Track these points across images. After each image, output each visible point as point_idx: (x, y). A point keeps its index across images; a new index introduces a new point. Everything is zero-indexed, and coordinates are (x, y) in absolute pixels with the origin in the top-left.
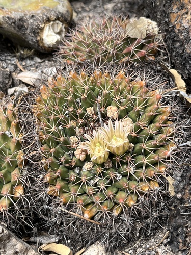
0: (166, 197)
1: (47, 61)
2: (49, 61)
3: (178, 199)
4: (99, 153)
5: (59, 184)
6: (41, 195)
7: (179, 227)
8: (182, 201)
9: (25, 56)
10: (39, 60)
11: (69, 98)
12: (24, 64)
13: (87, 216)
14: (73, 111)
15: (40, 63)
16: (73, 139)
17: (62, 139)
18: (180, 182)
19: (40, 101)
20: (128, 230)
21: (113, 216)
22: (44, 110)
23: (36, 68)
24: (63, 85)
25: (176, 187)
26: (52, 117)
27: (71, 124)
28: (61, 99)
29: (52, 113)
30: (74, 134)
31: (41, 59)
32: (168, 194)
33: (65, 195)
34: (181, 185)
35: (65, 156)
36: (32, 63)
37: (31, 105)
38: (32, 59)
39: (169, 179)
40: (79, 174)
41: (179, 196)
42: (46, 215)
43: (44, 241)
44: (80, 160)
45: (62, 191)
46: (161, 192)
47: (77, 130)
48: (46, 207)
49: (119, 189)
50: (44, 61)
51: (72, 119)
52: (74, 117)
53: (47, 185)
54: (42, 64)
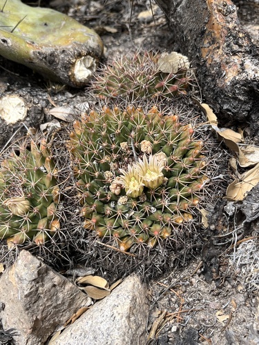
0: (200, 228)
1: (78, 97)
2: (81, 96)
3: (211, 231)
4: (134, 187)
5: (95, 218)
6: (77, 229)
7: (212, 257)
8: (215, 232)
9: (57, 92)
10: (71, 95)
11: (103, 133)
12: (56, 99)
13: (123, 248)
14: (108, 146)
15: (72, 98)
16: (107, 174)
17: (96, 174)
18: (213, 214)
19: (74, 137)
20: (163, 261)
21: (148, 248)
22: (78, 145)
23: (68, 103)
24: (97, 120)
25: (210, 219)
26: (86, 152)
27: (106, 159)
28: (95, 134)
29: (86, 149)
30: (108, 169)
31: (73, 94)
32: (201, 225)
33: (101, 229)
34: (215, 217)
35: (100, 190)
36: (64, 98)
37: (64, 141)
38: (63, 94)
39: (203, 211)
40: (114, 208)
41: (213, 227)
42: (83, 248)
43: (80, 274)
44: (115, 194)
45: (98, 225)
46: (195, 224)
47: (112, 165)
48: (82, 240)
49: (154, 222)
50: (76, 96)
51: (107, 154)
52: (109, 151)
53: (83, 219)
54: (74, 99)
